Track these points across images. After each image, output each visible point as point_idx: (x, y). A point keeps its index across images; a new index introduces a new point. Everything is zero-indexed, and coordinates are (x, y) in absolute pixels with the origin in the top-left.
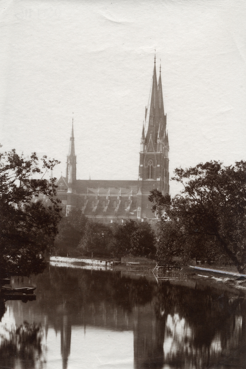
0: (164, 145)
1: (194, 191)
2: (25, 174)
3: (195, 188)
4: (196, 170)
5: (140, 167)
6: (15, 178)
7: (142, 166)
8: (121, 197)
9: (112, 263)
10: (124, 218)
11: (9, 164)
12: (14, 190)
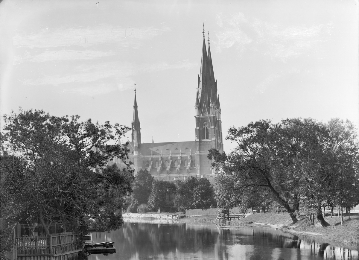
0: (216, 108)
1: (247, 148)
2: (100, 141)
3: (248, 145)
4: (247, 129)
5: (196, 129)
6: (92, 145)
7: (198, 128)
8: (181, 157)
9: (177, 216)
10: (185, 175)
11: (86, 132)
12: (91, 156)
